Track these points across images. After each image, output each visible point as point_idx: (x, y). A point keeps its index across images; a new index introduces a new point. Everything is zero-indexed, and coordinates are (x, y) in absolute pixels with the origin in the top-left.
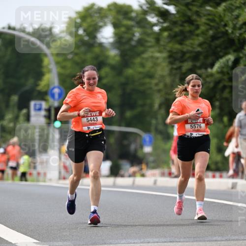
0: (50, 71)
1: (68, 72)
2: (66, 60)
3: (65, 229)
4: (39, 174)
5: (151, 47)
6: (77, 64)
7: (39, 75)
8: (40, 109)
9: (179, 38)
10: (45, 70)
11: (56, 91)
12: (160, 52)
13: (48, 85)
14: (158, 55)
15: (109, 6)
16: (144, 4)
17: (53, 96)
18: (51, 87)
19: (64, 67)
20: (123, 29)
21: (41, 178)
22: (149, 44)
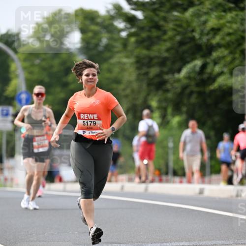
0: (17, 76)
1: (35, 77)
2: (33, 65)
3: (32, 234)
4: (6, 179)
5: (118, 52)
6: (44, 69)
7: (7, 80)
8: (7, 115)
9: (146, 44)
10: (12, 76)
11: (24, 96)
12: (127, 57)
13: (15, 91)
14: (125, 60)
15: (76, 11)
16: (111, 10)
17: (20, 101)
18: (18, 92)
19: (31, 73)
20: (90, 34)
21: (9, 183)
22: (116, 50)
